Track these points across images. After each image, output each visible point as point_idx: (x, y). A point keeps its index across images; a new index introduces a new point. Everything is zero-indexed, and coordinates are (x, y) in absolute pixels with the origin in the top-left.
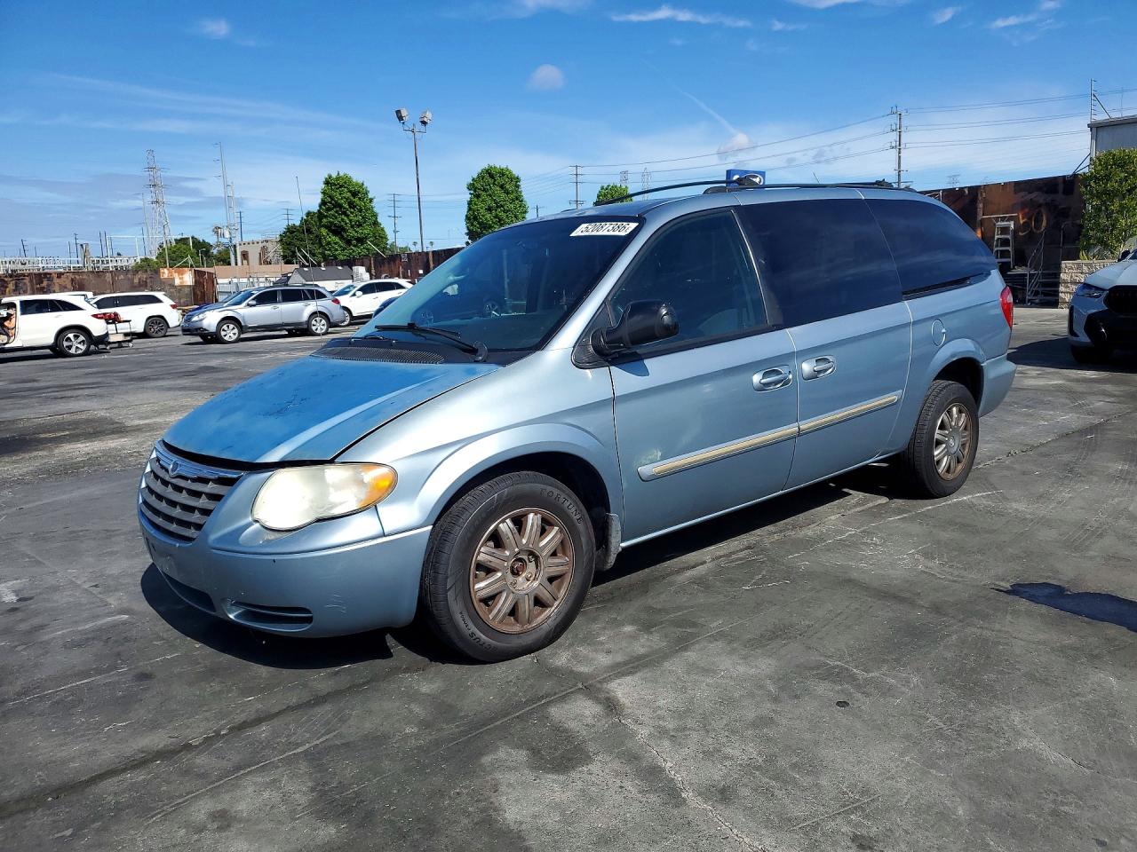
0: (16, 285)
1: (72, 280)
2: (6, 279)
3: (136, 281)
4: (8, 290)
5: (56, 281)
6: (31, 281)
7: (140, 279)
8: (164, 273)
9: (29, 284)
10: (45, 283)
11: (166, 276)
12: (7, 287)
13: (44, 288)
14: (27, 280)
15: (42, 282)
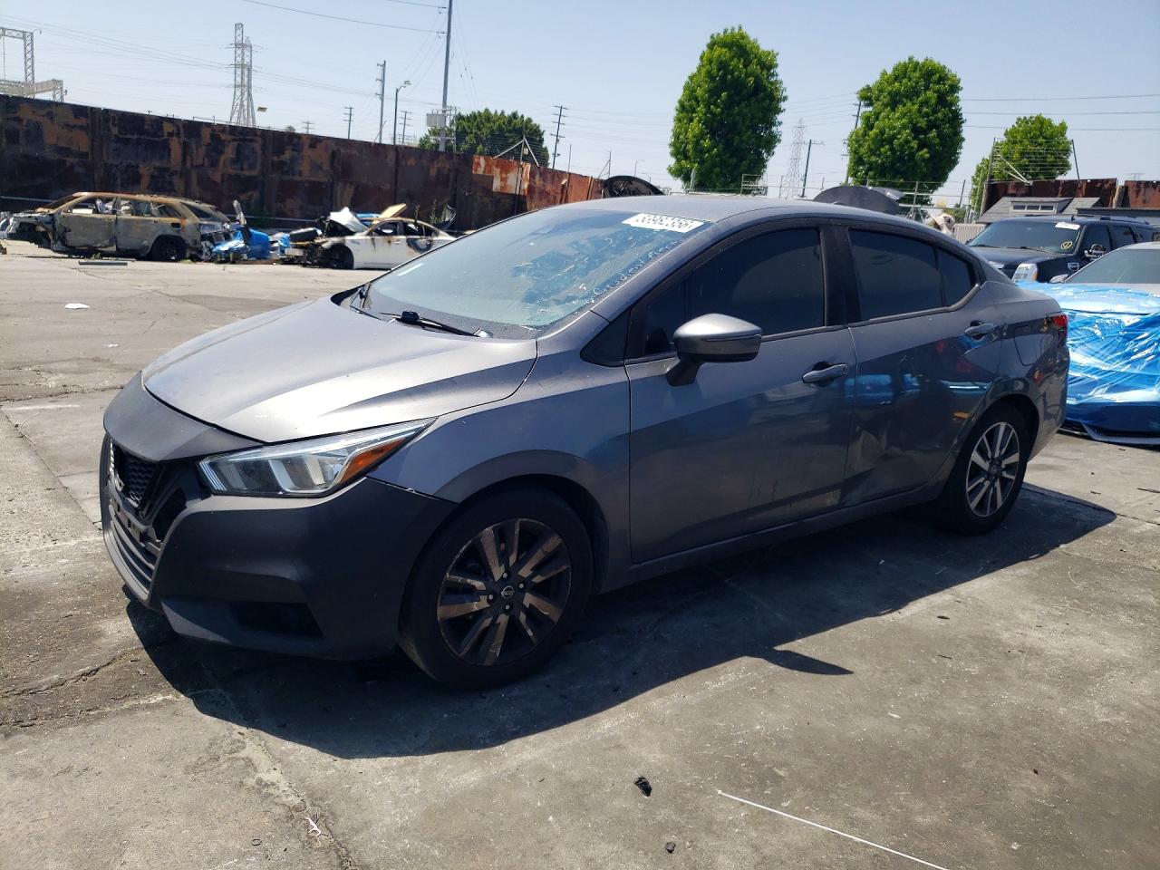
0: (238, 151)
1: (334, 155)
2: (223, 137)
3: (433, 172)
4: (223, 158)
5: (307, 152)
6: (264, 147)
7: (439, 170)
8: (479, 164)
9: (259, 151)
10: (287, 155)
11: (480, 171)
12: (221, 153)
13: (282, 163)
14: (257, 146)
15: (283, 154)
